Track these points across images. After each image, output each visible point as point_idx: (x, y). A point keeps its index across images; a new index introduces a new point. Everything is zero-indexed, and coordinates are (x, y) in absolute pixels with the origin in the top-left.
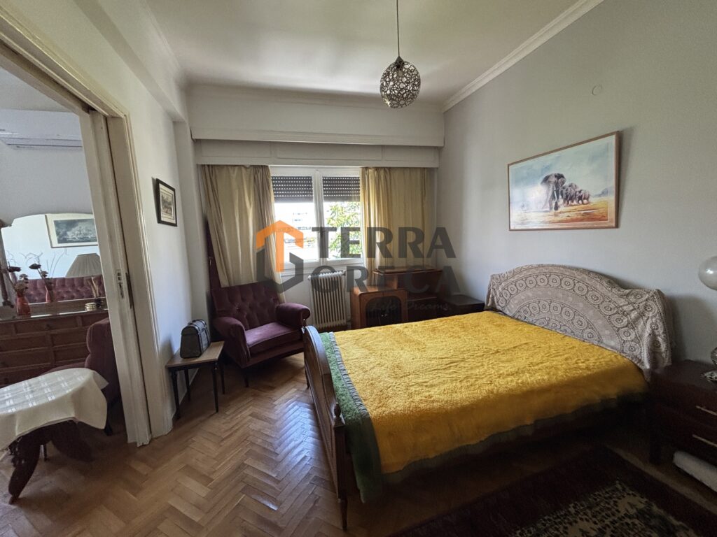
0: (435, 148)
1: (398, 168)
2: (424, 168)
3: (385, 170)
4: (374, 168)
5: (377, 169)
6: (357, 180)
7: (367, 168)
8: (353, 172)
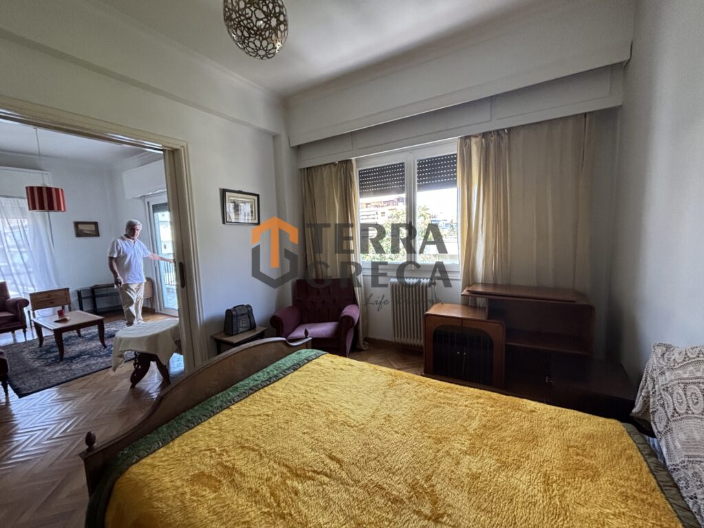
0: (612, 68)
1: (523, 126)
2: (585, 114)
3: (499, 134)
4: (480, 134)
5: (484, 135)
6: (454, 157)
7: (468, 137)
8: (449, 146)
